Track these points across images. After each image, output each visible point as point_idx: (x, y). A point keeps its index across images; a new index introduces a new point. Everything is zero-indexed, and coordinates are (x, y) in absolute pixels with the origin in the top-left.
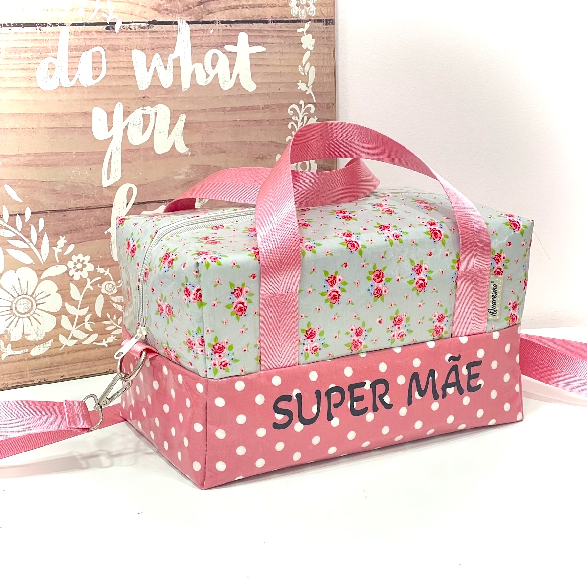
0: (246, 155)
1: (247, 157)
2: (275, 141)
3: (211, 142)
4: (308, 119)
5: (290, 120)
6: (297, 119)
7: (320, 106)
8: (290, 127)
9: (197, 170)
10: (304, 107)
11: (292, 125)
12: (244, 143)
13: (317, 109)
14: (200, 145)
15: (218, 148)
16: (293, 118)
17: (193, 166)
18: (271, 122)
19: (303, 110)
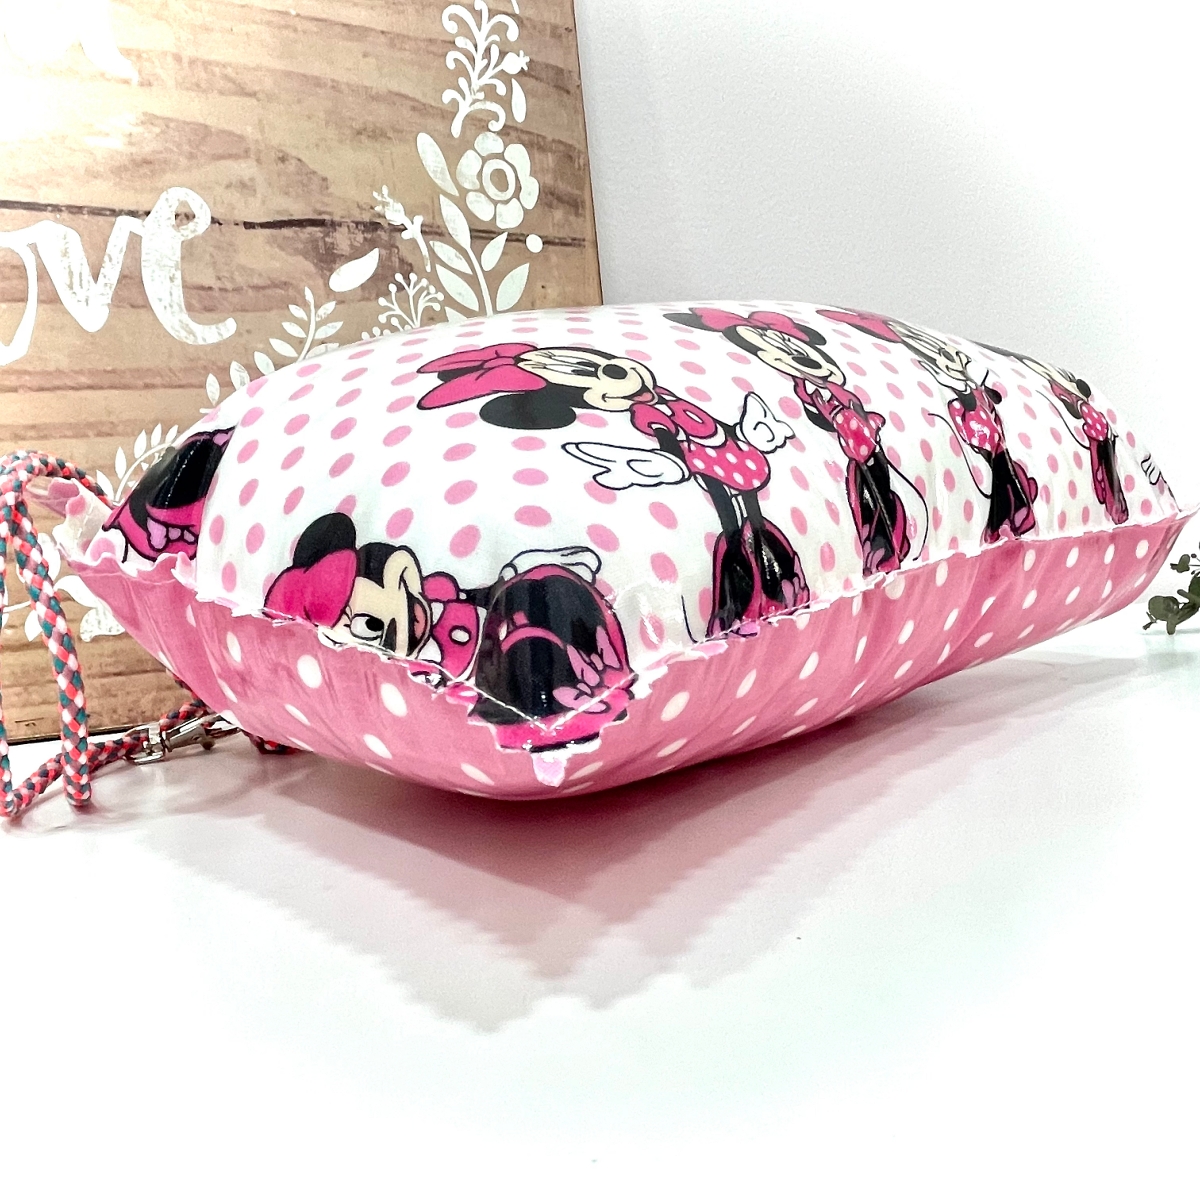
0: (322, 115)
1: (327, 123)
2: (410, 96)
3: (206, 57)
4: (503, 54)
5: (449, 45)
6: (472, 50)
7: (535, 28)
8: (451, 65)
9: (163, 132)
10: (489, 19)
11: (456, 60)
12: (318, 82)
13: (525, 32)
14: (170, 59)
15: (233, 81)
16: (461, 42)
17: (150, 119)
18: (394, 39)
19: (486, 26)
